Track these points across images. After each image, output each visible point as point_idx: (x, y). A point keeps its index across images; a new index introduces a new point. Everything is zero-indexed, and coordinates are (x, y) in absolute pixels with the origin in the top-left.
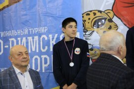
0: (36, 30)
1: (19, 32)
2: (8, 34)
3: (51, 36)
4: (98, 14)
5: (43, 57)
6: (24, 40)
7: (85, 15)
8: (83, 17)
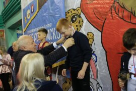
3: (53, 29)
4: (73, 12)
7: (67, 14)
8: (66, 15)
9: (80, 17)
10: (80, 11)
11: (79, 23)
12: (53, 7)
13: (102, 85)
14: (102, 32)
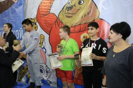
9: (35, 24)
10: (36, 21)
11: (35, 28)
12: (13, 15)
13: (49, 67)
14: (49, 35)
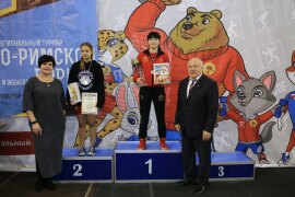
0: (50, 42)
1: (30, 43)
2: (16, 43)
3: (66, 49)
4: (112, 34)
5: (58, 70)
6: (36, 51)
10: (123, 36)
11: (121, 48)
